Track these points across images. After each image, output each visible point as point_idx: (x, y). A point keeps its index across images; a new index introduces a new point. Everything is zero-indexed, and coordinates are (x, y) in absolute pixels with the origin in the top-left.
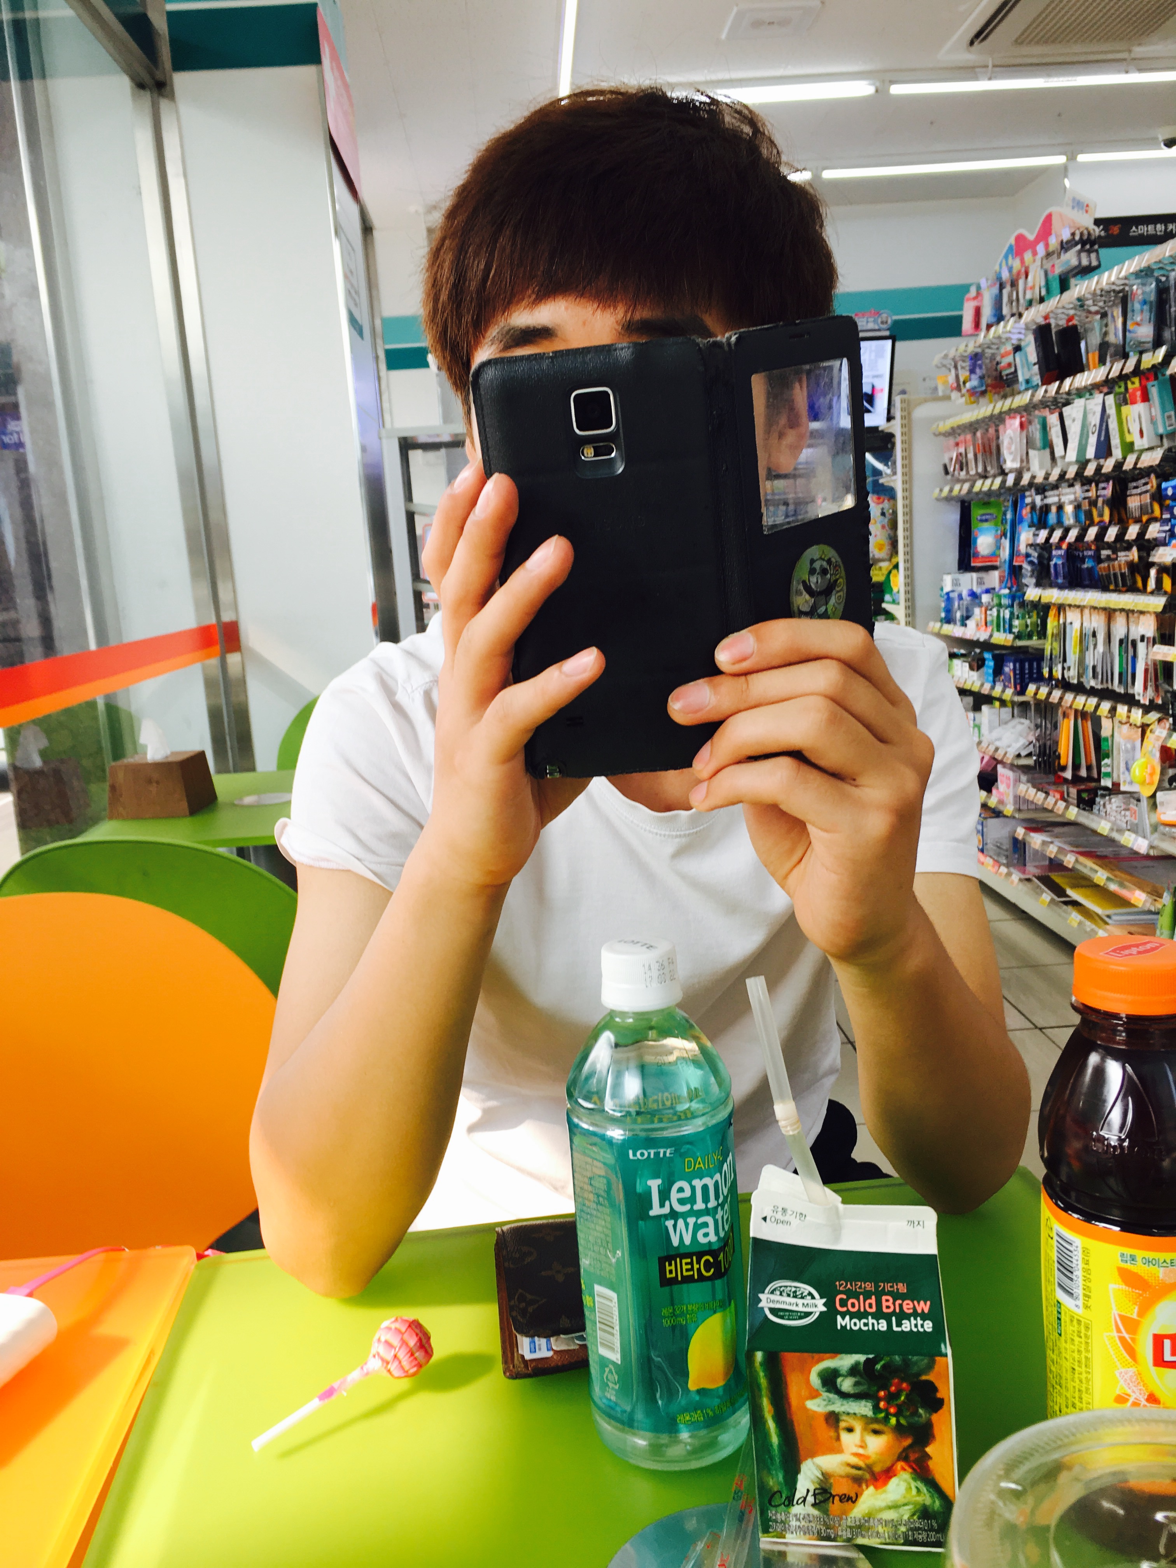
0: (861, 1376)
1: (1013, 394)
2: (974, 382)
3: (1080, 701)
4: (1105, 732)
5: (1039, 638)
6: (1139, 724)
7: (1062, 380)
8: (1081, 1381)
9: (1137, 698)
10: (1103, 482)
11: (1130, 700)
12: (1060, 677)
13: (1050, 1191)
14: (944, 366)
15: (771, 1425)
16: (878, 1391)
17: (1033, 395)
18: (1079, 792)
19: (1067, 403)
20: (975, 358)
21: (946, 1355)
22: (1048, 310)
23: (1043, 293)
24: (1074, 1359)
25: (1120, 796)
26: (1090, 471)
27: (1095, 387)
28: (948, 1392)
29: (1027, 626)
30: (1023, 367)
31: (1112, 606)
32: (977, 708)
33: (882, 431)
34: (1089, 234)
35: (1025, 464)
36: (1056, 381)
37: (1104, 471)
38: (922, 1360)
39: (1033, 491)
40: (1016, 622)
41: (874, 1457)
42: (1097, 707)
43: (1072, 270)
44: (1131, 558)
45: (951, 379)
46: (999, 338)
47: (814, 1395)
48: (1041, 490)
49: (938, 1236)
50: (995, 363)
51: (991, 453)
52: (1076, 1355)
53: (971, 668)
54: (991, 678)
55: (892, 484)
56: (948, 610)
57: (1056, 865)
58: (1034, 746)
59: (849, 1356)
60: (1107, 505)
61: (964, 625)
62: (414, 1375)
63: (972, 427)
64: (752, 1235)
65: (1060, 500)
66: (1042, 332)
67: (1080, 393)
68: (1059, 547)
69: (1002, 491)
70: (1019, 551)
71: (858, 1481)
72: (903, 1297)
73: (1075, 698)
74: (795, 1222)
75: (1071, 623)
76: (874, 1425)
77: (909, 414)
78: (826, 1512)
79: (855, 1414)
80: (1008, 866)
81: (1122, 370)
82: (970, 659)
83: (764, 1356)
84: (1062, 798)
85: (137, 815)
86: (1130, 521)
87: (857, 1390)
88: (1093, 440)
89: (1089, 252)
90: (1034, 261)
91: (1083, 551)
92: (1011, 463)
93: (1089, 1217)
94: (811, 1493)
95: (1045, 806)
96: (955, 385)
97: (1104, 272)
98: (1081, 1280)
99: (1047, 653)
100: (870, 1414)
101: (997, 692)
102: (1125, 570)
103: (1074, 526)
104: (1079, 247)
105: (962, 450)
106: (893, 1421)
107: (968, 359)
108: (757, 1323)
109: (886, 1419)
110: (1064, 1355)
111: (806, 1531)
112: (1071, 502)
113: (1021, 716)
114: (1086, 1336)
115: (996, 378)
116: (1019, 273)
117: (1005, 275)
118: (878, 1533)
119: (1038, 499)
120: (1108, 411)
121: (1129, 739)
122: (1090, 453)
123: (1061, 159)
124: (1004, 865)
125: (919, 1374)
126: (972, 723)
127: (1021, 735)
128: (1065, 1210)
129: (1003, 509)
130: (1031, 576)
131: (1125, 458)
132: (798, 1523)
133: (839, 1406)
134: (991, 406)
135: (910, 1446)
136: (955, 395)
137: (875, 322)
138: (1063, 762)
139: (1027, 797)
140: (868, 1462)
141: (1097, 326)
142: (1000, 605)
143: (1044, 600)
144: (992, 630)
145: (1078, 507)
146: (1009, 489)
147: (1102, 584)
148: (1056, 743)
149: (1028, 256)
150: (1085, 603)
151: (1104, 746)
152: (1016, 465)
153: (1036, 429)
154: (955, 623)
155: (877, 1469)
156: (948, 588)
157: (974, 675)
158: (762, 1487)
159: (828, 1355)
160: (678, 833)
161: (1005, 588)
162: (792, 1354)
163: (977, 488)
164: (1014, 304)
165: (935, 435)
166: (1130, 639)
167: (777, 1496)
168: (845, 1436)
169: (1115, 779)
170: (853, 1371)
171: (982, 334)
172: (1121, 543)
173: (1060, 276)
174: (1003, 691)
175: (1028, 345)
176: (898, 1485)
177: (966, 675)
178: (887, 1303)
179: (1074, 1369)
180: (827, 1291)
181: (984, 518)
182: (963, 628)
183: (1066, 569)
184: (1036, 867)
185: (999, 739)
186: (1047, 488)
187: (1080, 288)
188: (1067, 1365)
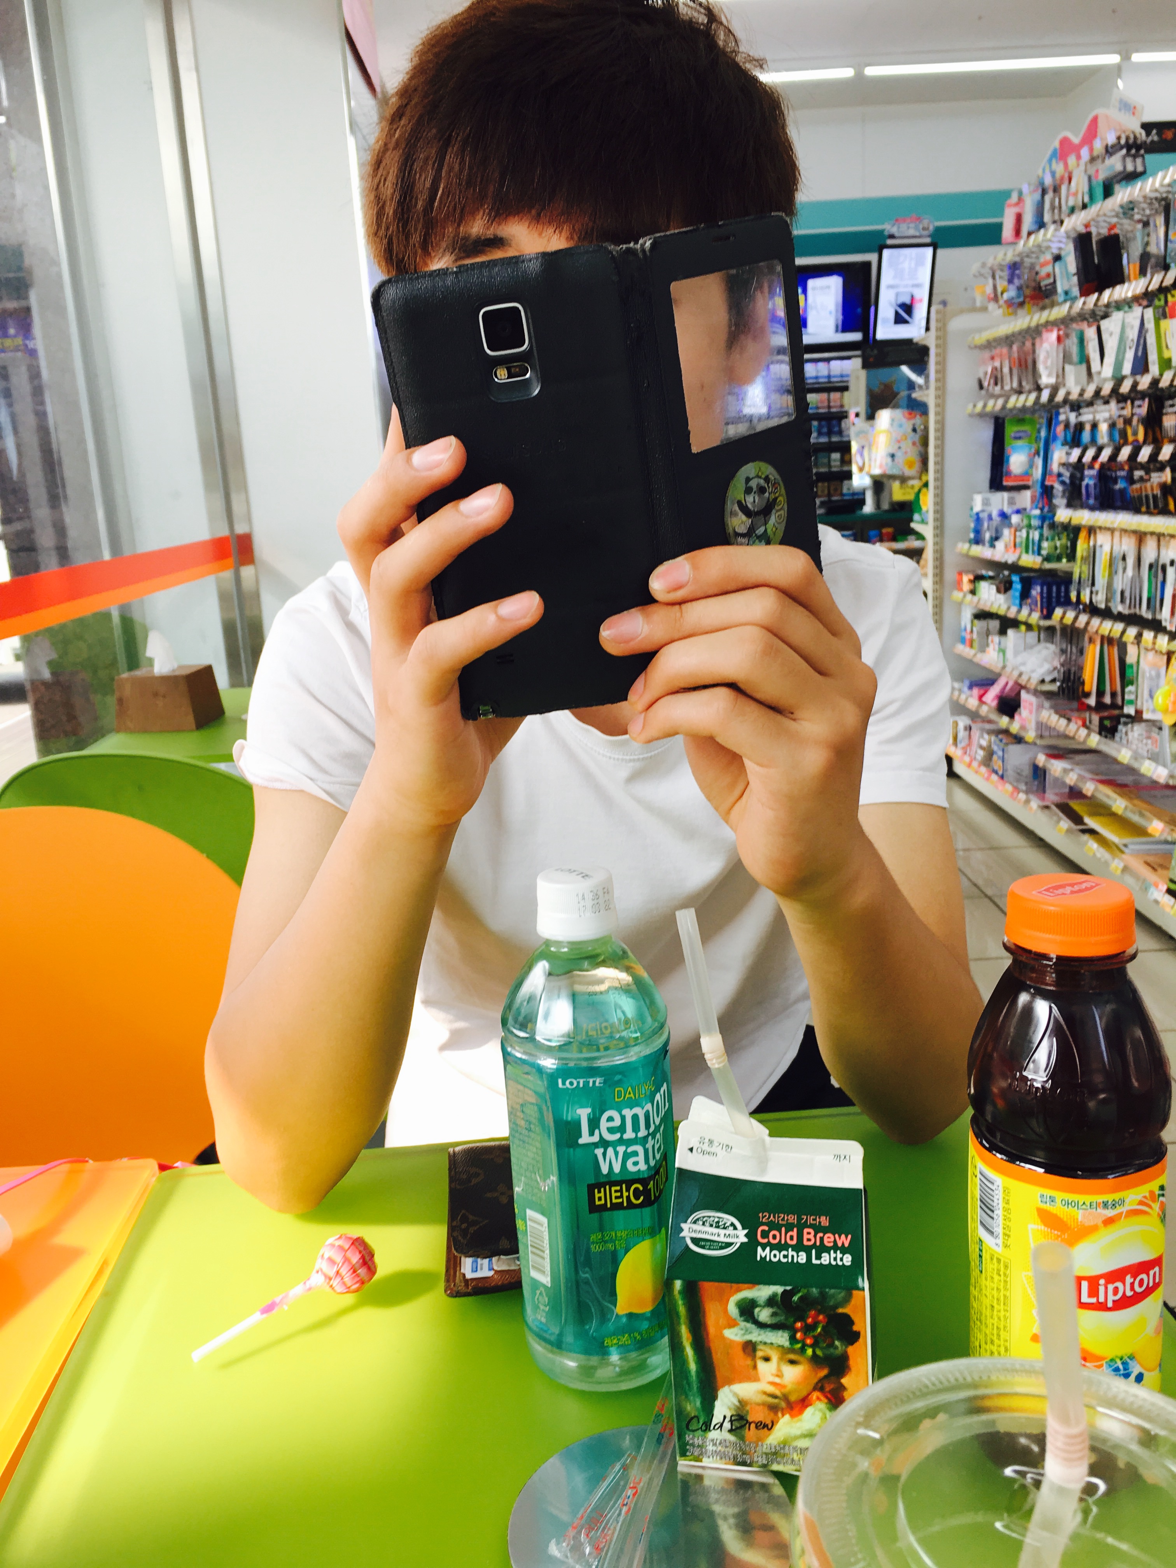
0: (779, 1307)
1: (1053, 305)
2: (1011, 293)
3: (1109, 627)
4: (1131, 658)
5: (1069, 561)
6: (1164, 650)
7: (1101, 291)
8: (999, 1319)
9: (1164, 624)
10: (1139, 399)
11: (1156, 626)
12: (1088, 602)
13: (976, 1130)
14: (981, 275)
15: (689, 1352)
16: (795, 1322)
17: (1071, 307)
18: (1101, 720)
19: (1106, 316)
20: (1014, 267)
21: (863, 1289)
22: (1089, 218)
23: (1086, 199)
24: (993, 1297)
25: (1143, 724)
26: (1125, 388)
27: (1136, 299)
28: (864, 1324)
29: (1056, 548)
30: (1062, 278)
31: (1143, 529)
32: (1003, 632)
33: (917, 344)
34: (1135, 138)
35: (1060, 379)
36: (1093, 292)
37: (1140, 387)
38: (840, 1293)
39: (1067, 408)
40: (1045, 544)
41: (790, 1387)
42: (1123, 632)
43: (1115, 176)
44: (1163, 479)
45: (989, 290)
46: (1039, 246)
47: (732, 1324)
48: (1076, 407)
49: (864, 1170)
50: (1034, 274)
51: (1026, 367)
52: (995, 1292)
53: (999, 591)
54: (1018, 602)
55: (924, 399)
56: (977, 531)
57: (1075, 793)
58: (1059, 672)
59: (767, 1287)
60: (1142, 423)
61: (992, 546)
62: (356, 1291)
63: (1009, 340)
64: (677, 1165)
65: (1094, 417)
66: (1082, 241)
67: (1119, 305)
68: (1091, 467)
69: (1037, 407)
70: (1051, 470)
71: (774, 1409)
72: (825, 1230)
73: (1101, 623)
74: (721, 1153)
75: (1101, 546)
76: (791, 1357)
77: (945, 325)
78: (742, 1438)
79: (772, 1344)
80: (1027, 792)
81: (1162, 282)
82: (997, 582)
83: (683, 1285)
84: (1084, 725)
85: (144, 729)
86: (1165, 440)
87: (774, 1320)
88: (1130, 355)
89: (1135, 157)
90: (1078, 165)
91: (1115, 472)
92: (1047, 379)
93: (1012, 1158)
94: (728, 1419)
95: (1067, 733)
96: (992, 296)
97: (1148, 178)
98: (1001, 1218)
99: (1076, 577)
100: (787, 1344)
101: (1023, 615)
102: (1157, 492)
103: (1108, 445)
104: (1124, 151)
105: (997, 364)
106: (809, 1352)
107: (1006, 269)
108: (678, 1253)
109: (803, 1350)
110: (984, 1292)
111: (723, 1456)
112: (1105, 421)
113: (1046, 641)
114: (1005, 1274)
115: (1035, 289)
116: (1062, 178)
117: (1048, 181)
118: (793, 1460)
119: (1073, 418)
120: (1147, 325)
121: (1155, 666)
122: (1127, 369)
123: (1113, 59)
124: (1023, 792)
125: (836, 1307)
126: (997, 647)
127: (1046, 660)
128: (990, 1150)
129: (1038, 426)
130: (1063, 497)
131: (1161, 375)
132: (714, 1448)
133: (756, 1335)
134: (1028, 319)
135: (826, 1377)
136: (992, 306)
137: (916, 228)
138: (1087, 688)
139: (1049, 724)
140: (785, 1391)
141: (1139, 235)
142: (1029, 526)
143: (1075, 522)
144: (1021, 553)
145: (1112, 426)
146: (1044, 406)
147: (1134, 505)
148: (1081, 668)
149: (1072, 160)
150: (1115, 525)
151: (1129, 673)
152: (1052, 380)
153: (1073, 344)
154: (984, 544)
155: (793, 1398)
156: (978, 507)
157: (1001, 598)
158: (680, 1412)
159: (746, 1285)
160: (632, 757)
161: (1037, 508)
162: (711, 1284)
163: (1011, 404)
164: (1056, 211)
165: (970, 347)
166: (1161, 563)
167: (695, 1421)
168: (761, 1365)
169: (1139, 707)
170: (771, 1302)
171: (1022, 242)
172: (1154, 462)
173: (1104, 183)
174: (1030, 615)
175: (1069, 254)
176: (813, 1414)
177: (992, 598)
178: (809, 1236)
179: (993, 1307)
180: (749, 1223)
181: (1018, 435)
182: (992, 549)
183: (1098, 489)
184: (1056, 794)
185: (1024, 664)
186: (1082, 404)
187: (1123, 194)
188: (986, 1302)
